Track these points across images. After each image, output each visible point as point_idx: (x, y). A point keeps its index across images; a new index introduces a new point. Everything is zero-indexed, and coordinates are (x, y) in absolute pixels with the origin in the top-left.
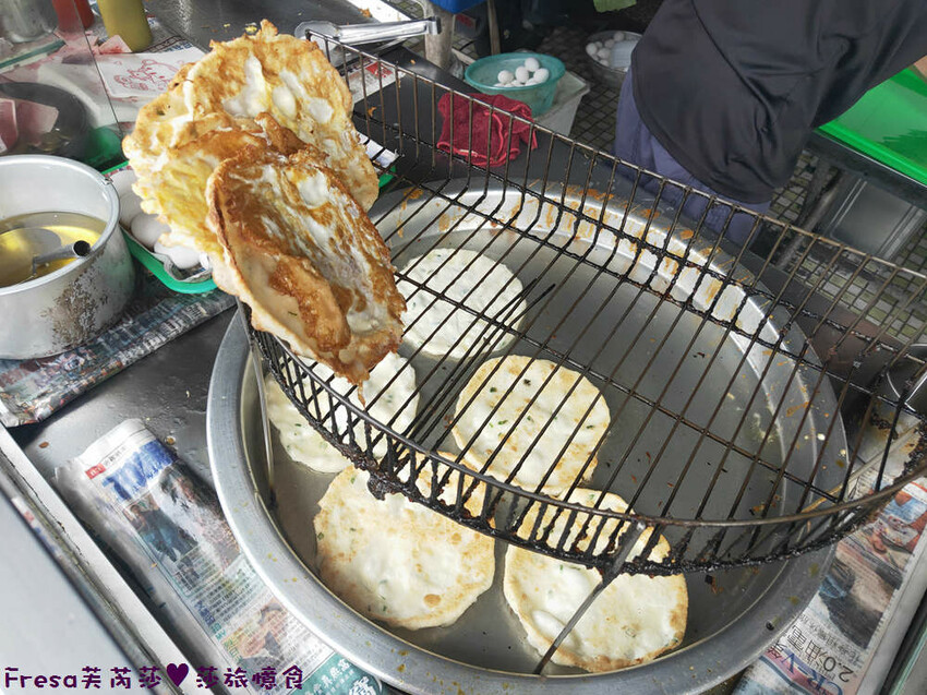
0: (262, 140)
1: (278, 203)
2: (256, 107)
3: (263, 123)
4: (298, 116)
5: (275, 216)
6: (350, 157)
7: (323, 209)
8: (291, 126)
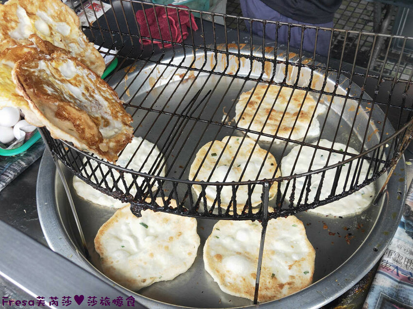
0: (35, 49)
1: (51, 79)
2: (28, 33)
3: (33, 40)
4: (52, 34)
5: (50, 84)
6: (85, 50)
7: (75, 79)
8: (49, 39)
